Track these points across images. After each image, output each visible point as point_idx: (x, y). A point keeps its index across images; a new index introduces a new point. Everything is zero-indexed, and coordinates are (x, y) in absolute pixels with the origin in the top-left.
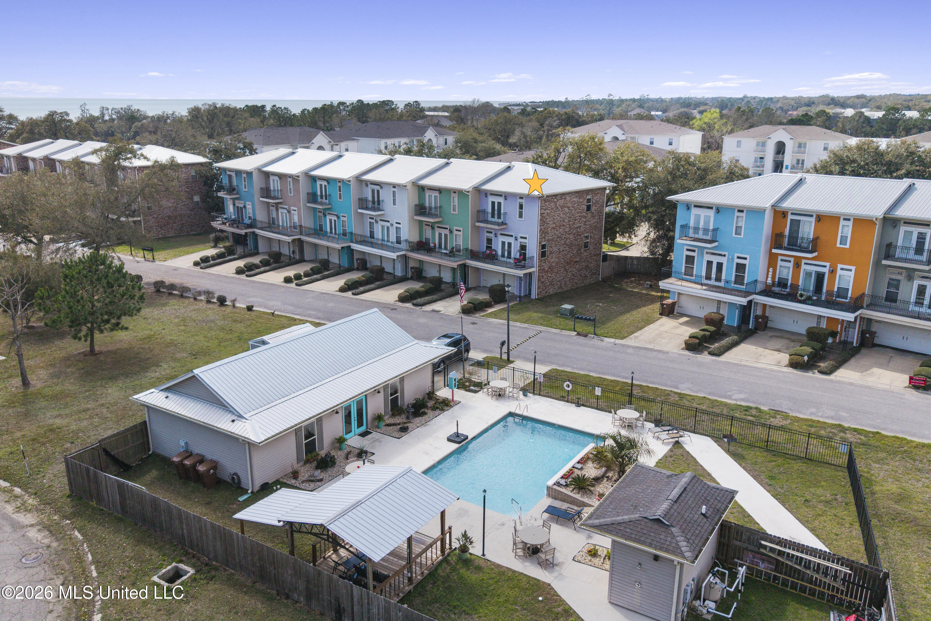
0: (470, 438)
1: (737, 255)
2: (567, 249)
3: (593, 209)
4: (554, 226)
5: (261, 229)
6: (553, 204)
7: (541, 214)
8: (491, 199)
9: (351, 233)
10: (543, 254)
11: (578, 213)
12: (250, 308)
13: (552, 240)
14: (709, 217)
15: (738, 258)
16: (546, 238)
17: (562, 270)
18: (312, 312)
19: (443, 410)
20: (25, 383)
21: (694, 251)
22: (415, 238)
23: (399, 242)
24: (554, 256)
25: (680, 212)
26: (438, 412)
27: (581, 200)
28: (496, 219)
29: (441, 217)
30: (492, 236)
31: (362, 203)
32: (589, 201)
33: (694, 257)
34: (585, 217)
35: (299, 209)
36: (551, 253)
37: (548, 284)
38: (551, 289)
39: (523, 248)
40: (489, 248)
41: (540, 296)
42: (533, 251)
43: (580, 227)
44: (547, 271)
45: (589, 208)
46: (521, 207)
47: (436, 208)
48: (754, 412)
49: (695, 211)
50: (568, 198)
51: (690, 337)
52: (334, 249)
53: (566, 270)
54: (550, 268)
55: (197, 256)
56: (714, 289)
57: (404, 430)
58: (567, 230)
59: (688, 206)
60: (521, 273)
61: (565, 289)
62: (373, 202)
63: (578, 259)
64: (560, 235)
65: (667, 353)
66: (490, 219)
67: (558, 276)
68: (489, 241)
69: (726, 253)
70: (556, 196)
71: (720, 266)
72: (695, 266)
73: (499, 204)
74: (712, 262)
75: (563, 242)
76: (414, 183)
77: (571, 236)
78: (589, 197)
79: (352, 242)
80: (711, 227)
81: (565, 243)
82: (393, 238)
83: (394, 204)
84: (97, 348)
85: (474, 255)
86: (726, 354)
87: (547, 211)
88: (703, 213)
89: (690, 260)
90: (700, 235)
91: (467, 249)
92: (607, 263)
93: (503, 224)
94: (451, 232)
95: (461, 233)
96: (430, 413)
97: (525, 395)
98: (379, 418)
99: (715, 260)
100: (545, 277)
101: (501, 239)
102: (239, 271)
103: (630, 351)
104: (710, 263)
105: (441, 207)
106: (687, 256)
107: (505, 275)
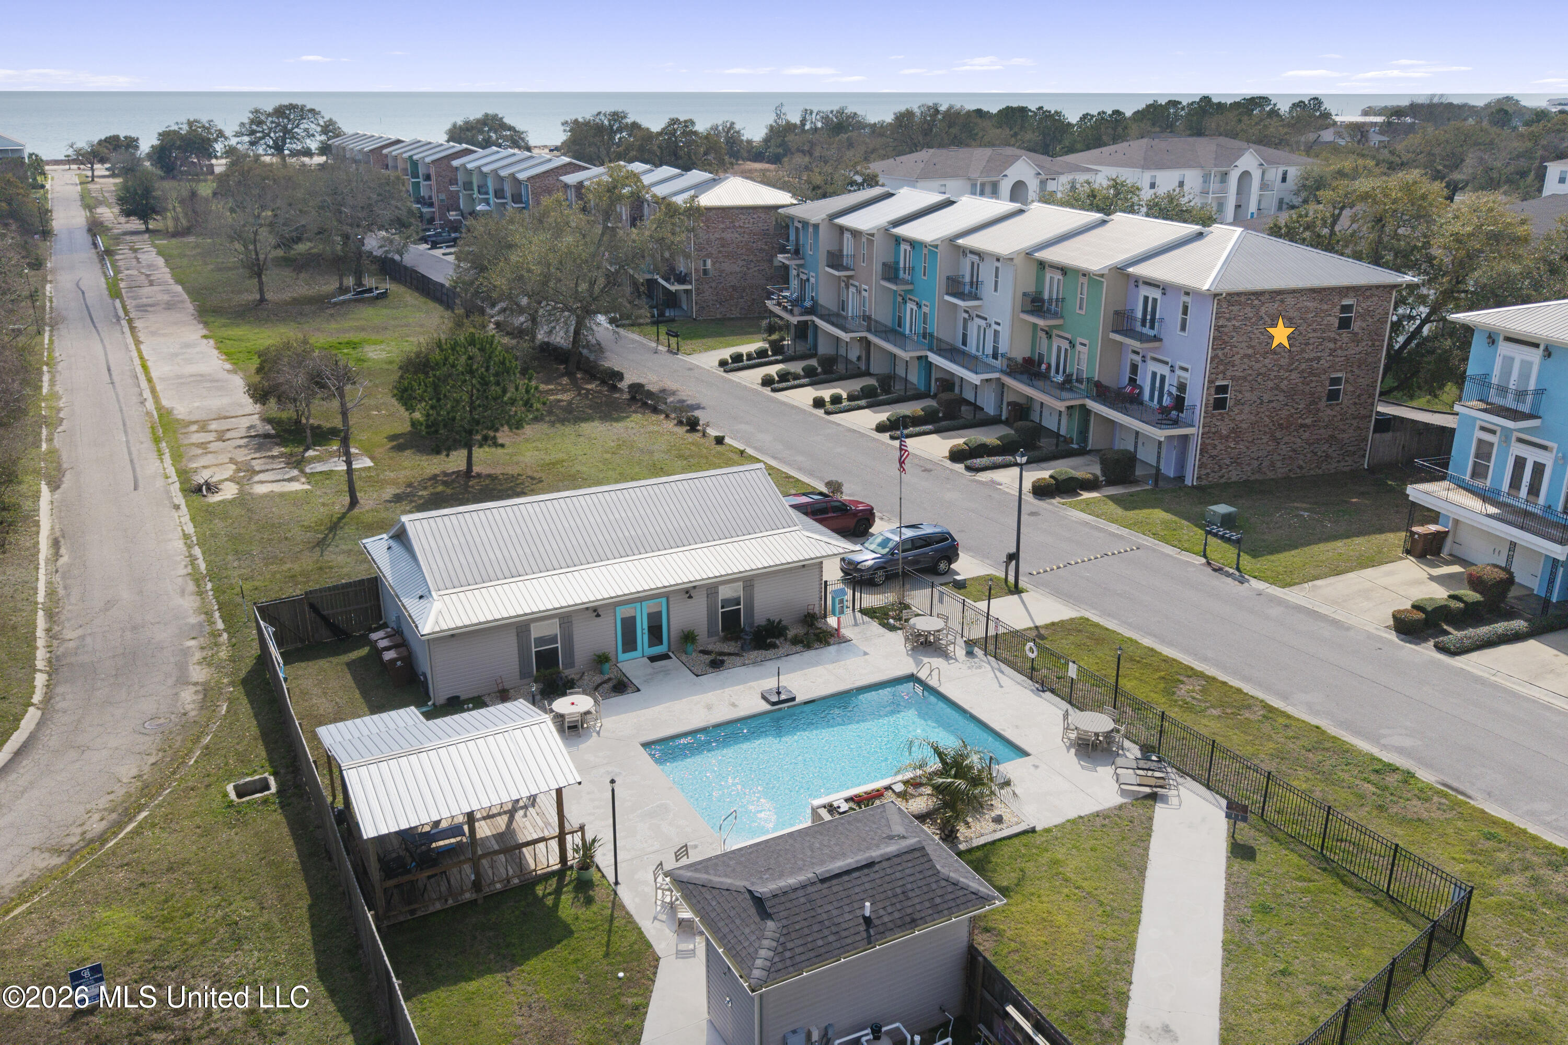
2: (1281, 398)
3: (1356, 326)
4: (1250, 351)
5: (822, 317)
6: (1248, 309)
7: (1218, 328)
8: (1144, 291)
9: (931, 335)
10: (1220, 404)
11: (1314, 330)
12: (720, 441)
13: (1245, 378)
14: (1530, 364)
16: (1229, 373)
17: (1265, 439)
20: (354, 502)
21: (1493, 432)
22: (1020, 352)
23: (995, 356)
24: (1247, 409)
25: (1478, 346)
27: (1325, 307)
28: (1146, 330)
29: (1062, 317)
30: (1138, 359)
31: (952, 285)
32: (1346, 309)
33: (1492, 445)
34: (1335, 341)
35: (871, 288)
36: (1238, 403)
37: (1227, 461)
38: (1234, 473)
39: (1182, 387)
40: (1132, 381)
41: (1204, 483)
42: (1197, 396)
43: (1318, 359)
44: (1227, 437)
45: (1345, 324)
46: (1185, 311)
47: (1057, 300)
49: (1505, 348)
50: (1290, 300)
51: (1414, 607)
52: (901, 359)
53: (1275, 440)
54: (1233, 431)
55: (727, 351)
56: (1511, 517)
57: (717, 664)
59: (1492, 338)
60: (1160, 434)
61: (1271, 475)
62: (972, 283)
63: (1308, 421)
64: (1263, 370)
65: (1348, 628)
66: (1139, 328)
67: (1255, 448)
68: (1134, 368)
69: (1554, 445)
70: (1258, 294)
71: (1539, 469)
72: (1492, 465)
73: (1155, 300)
74: (1525, 460)
75: (1270, 384)
76: (1029, 255)
77: (1294, 375)
78: (1346, 302)
79: (931, 350)
80: (1532, 386)
81: (1277, 387)
82: (989, 349)
83: (996, 290)
85: (1102, 393)
86: (1474, 656)
87: (1234, 322)
88: (1520, 354)
89: (1484, 451)
90: (1509, 402)
91: (1090, 380)
92: (1388, 436)
93: (1156, 339)
94: (1072, 344)
95: (1087, 350)
97: (970, 654)
98: (688, 638)
99: (1532, 456)
100: (1220, 447)
101: (1152, 367)
102: (767, 381)
103: (1275, 611)
104: (1520, 463)
105: (1063, 299)
106: (1480, 441)
107: (1137, 433)
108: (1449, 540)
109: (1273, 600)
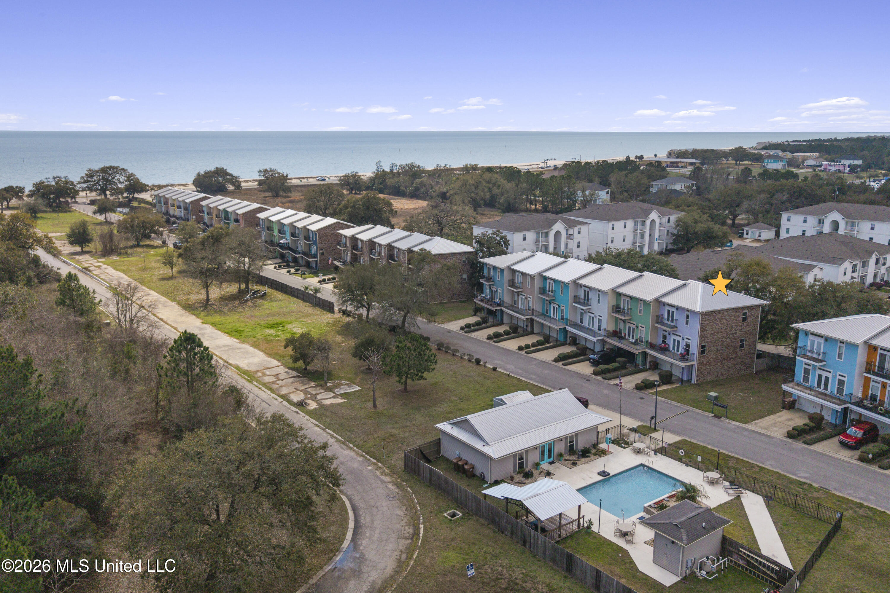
0: (611, 475)
1: (839, 373)
2: (724, 348)
3: (748, 320)
4: (713, 332)
5: (506, 307)
6: (712, 317)
7: (702, 324)
8: (667, 308)
9: (567, 319)
10: (703, 352)
11: (734, 323)
12: (494, 369)
13: (711, 342)
14: (821, 343)
15: (840, 375)
16: (706, 341)
17: (719, 364)
18: (533, 377)
19: (600, 456)
20: (375, 406)
21: (810, 365)
22: (611, 328)
23: (600, 329)
24: (712, 353)
25: (801, 336)
26: (597, 457)
27: (738, 314)
28: (669, 323)
29: (631, 316)
30: (666, 334)
31: (576, 299)
32: (745, 314)
33: (809, 370)
34: (741, 326)
35: (533, 297)
36: (709, 351)
37: (706, 374)
38: (709, 377)
39: (688, 346)
40: (664, 342)
41: (699, 382)
42: (694, 349)
43: (736, 333)
44: (706, 364)
45: (744, 319)
46: (688, 317)
47: (628, 309)
48: (805, 487)
49: (811, 337)
50: (726, 313)
51: (793, 429)
52: (554, 329)
53: (722, 364)
54: (708, 362)
55: (462, 322)
56: (820, 396)
57: (574, 464)
58: (725, 335)
59: (806, 333)
60: (683, 364)
61: (722, 378)
62: (584, 299)
63: (734, 356)
64: (718, 339)
65: (773, 438)
66: (666, 321)
67: (715, 368)
68: (665, 337)
69: (832, 371)
70: (715, 312)
71: (827, 379)
72: (810, 377)
73: (673, 312)
75: (720, 344)
76: (613, 290)
77: (728, 340)
78: (744, 311)
79: (567, 325)
80: (822, 351)
81: (722, 345)
82: (596, 327)
83: (599, 302)
84: (408, 388)
85: (652, 346)
86: (816, 445)
88: (817, 340)
89: (807, 372)
90: (814, 355)
91: (647, 342)
92: (761, 360)
93: (675, 327)
94: (637, 327)
95: (644, 329)
96: (592, 457)
97: (655, 454)
98: (561, 455)
99: (824, 374)
100: (704, 368)
101: (673, 337)
102: (489, 338)
103: (746, 433)
104: (820, 376)
105: (631, 309)
106: (805, 368)
107: (672, 364)
108: (797, 403)
109: (743, 428)
